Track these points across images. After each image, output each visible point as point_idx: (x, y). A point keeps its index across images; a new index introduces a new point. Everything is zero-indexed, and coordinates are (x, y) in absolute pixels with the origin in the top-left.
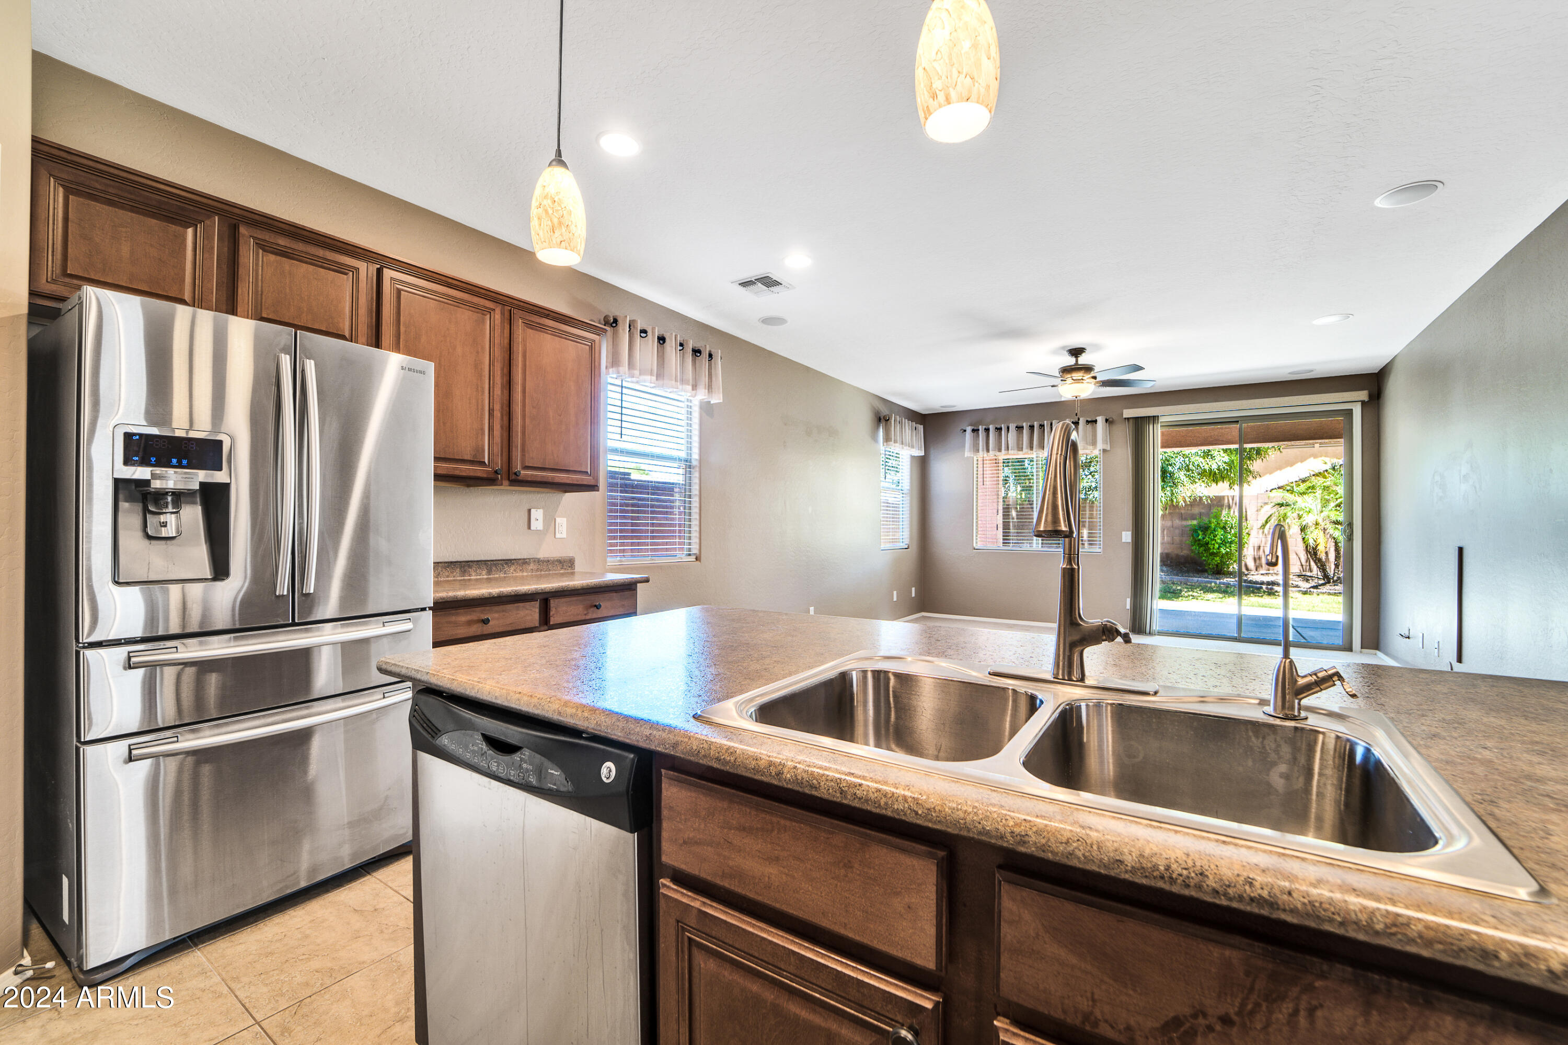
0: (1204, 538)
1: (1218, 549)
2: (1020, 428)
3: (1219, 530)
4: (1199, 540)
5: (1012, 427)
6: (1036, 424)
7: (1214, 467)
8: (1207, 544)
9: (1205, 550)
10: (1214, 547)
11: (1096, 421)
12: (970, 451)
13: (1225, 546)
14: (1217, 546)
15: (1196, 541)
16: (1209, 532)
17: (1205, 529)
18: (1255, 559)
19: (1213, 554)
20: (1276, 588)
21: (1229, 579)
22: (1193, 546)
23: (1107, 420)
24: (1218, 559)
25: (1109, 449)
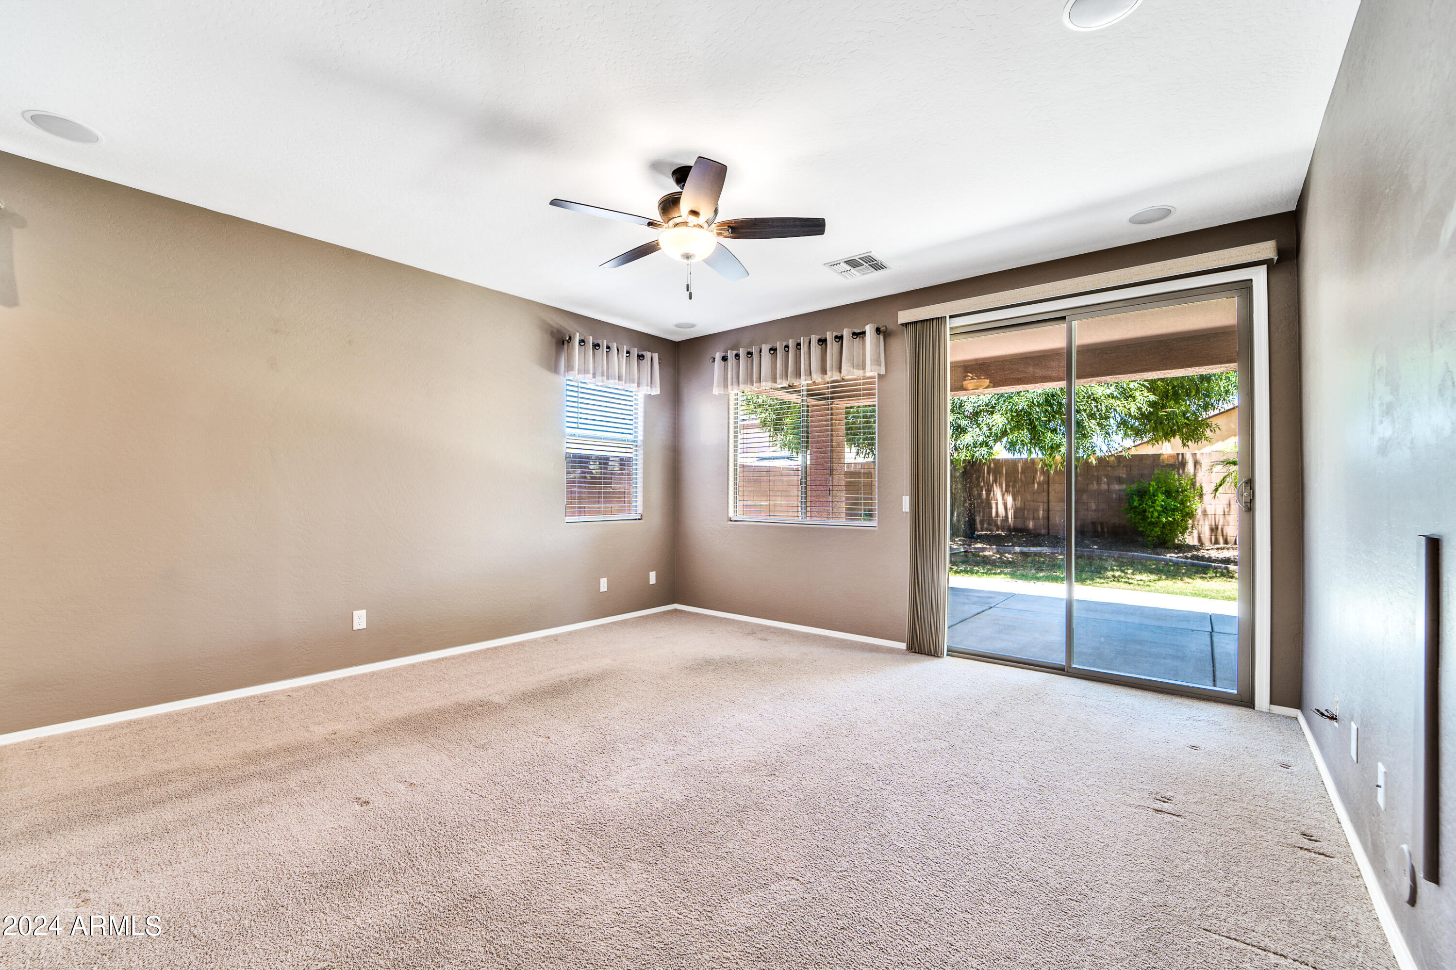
0: (1140, 505)
1: (1158, 518)
2: (773, 350)
3: (1160, 495)
4: (1136, 507)
5: (765, 348)
6: (791, 343)
7: (1134, 410)
8: (1145, 511)
9: (1142, 519)
10: (1153, 514)
11: (864, 333)
12: (718, 386)
13: (1167, 514)
14: (1156, 514)
15: (1132, 508)
16: (1147, 497)
17: (1142, 494)
18: (1212, 530)
19: (1152, 523)
20: (1232, 567)
21: (1173, 555)
22: (1127, 513)
23: (878, 330)
24: (1157, 529)
25: (883, 372)
